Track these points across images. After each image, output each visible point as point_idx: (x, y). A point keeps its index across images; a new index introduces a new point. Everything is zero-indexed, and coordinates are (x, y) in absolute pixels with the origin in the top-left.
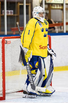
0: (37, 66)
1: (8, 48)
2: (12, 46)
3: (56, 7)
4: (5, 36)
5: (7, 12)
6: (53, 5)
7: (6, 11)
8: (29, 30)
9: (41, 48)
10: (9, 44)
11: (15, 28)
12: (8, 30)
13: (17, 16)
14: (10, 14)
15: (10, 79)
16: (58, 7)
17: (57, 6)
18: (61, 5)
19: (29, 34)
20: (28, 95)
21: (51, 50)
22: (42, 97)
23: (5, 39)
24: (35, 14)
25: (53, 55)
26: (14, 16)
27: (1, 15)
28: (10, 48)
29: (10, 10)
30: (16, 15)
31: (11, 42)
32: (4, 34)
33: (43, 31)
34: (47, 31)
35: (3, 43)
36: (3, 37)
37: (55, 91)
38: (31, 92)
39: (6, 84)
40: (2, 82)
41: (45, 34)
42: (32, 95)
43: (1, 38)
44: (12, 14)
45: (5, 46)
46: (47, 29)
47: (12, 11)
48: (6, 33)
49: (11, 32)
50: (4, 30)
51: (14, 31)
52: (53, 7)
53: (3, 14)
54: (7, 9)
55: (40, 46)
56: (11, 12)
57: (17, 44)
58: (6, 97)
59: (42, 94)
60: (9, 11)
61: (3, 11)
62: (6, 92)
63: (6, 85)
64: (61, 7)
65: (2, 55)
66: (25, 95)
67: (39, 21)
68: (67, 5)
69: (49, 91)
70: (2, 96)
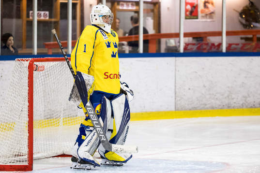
0: (97, 111)
1: (40, 79)
2: (47, 76)
3: (125, 8)
4: (34, 56)
5: (38, 14)
6: (121, 3)
7: (36, 12)
8: (85, 45)
9: (106, 77)
10: (41, 72)
11: (52, 43)
12: (38, 47)
13: (56, 23)
14: (42, 18)
15: (42, 134)
16: (130, 8)
17: (128, 6)
18: (134, 3)
19: (85, 51)
20: (79, 164)
21: (125, 84)
22: (108, 168)
23: (35, 63)
24: (95, 17)
25: (128, 93)
26: (51, 22)
27: (28, 19)
28: (42, 78)
29: (43, 10)
30: (53, 20)
31: (46, 67)
32: (31, 53)
33: (109, 46)
34: (116, 46)
35: (31, 68)
36: (30, 59)
37: (131, 156)
38: (85, 159)
39: (34, 141)
40: (27, 138)
41: (113, 53)
42: (87, 165)
43: (27, 61)
44: (47, 18)
45: (34, 75)
46: (116, 43)
47: (47, 13)
48: (36, 51)
49: (45, 51)
50: (32, 47)
51: (49, 48)
52: (120, 7)
53: (31, 18)
54: (38, 10)
55: (106, 74)
56: (45, 15)
57: (55, 71)
58: (35, 166)
59: (108, 163)
60: (42, 13)
61: (31, 12)
62: (35, 156)
63: (34, 144)
64: (134, 8)
65: (29, 90)
66: (75, 164)
67: (100, 29)
68: (145, 5)
69: (121, 157)
70: (26, 164)
